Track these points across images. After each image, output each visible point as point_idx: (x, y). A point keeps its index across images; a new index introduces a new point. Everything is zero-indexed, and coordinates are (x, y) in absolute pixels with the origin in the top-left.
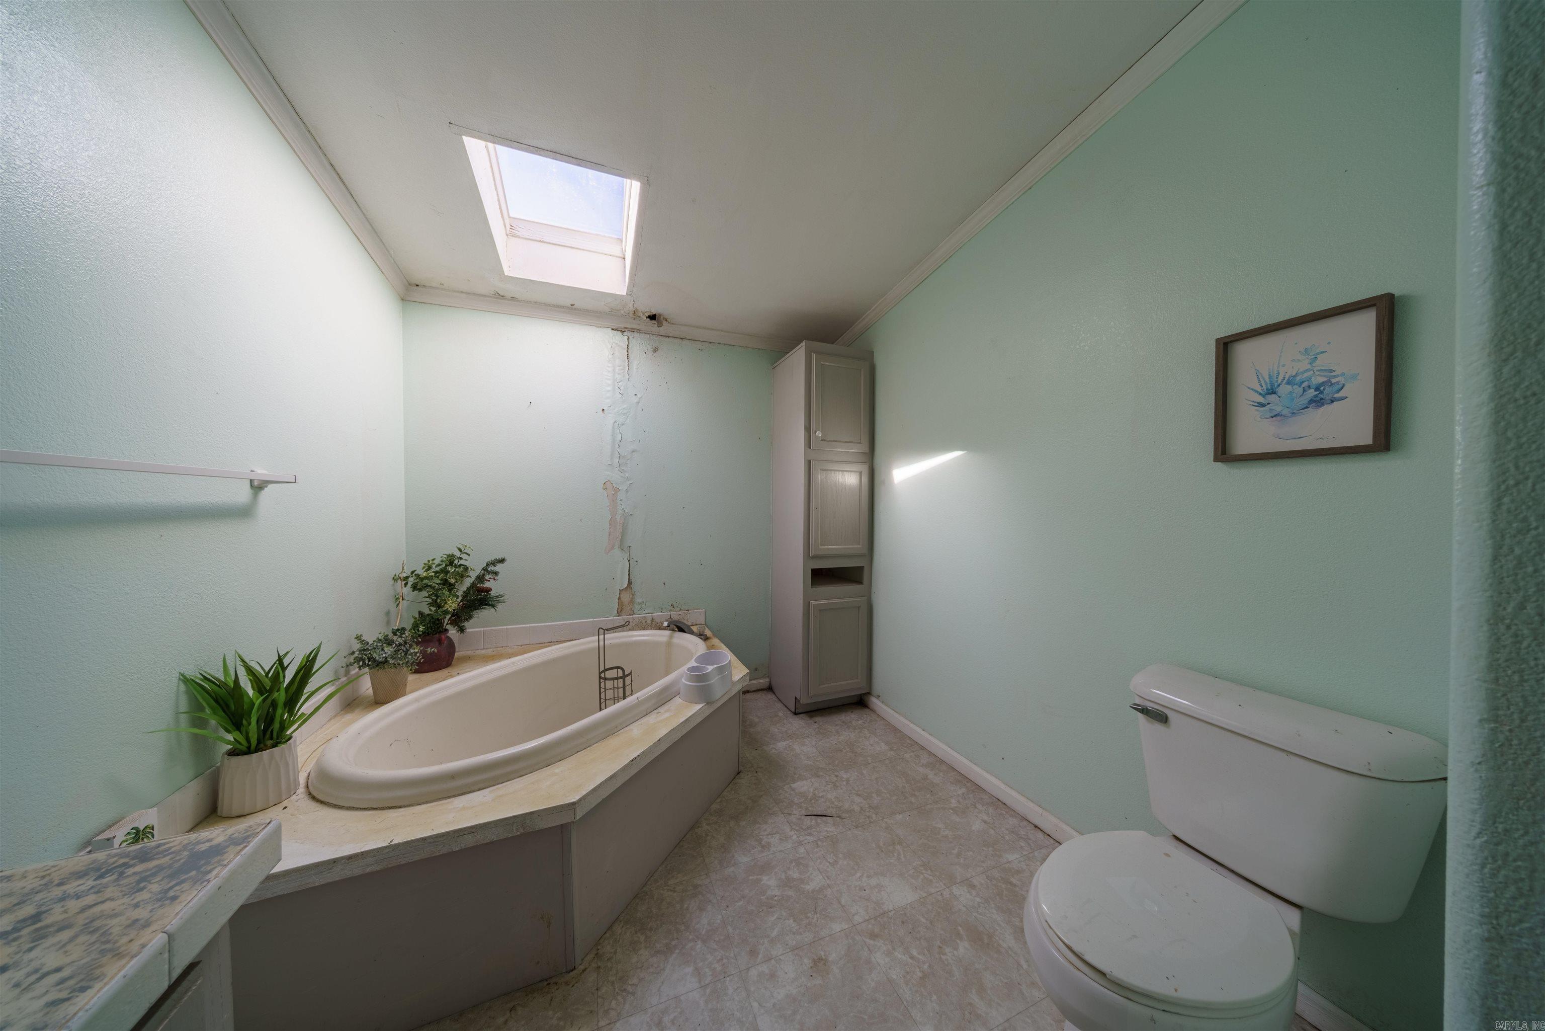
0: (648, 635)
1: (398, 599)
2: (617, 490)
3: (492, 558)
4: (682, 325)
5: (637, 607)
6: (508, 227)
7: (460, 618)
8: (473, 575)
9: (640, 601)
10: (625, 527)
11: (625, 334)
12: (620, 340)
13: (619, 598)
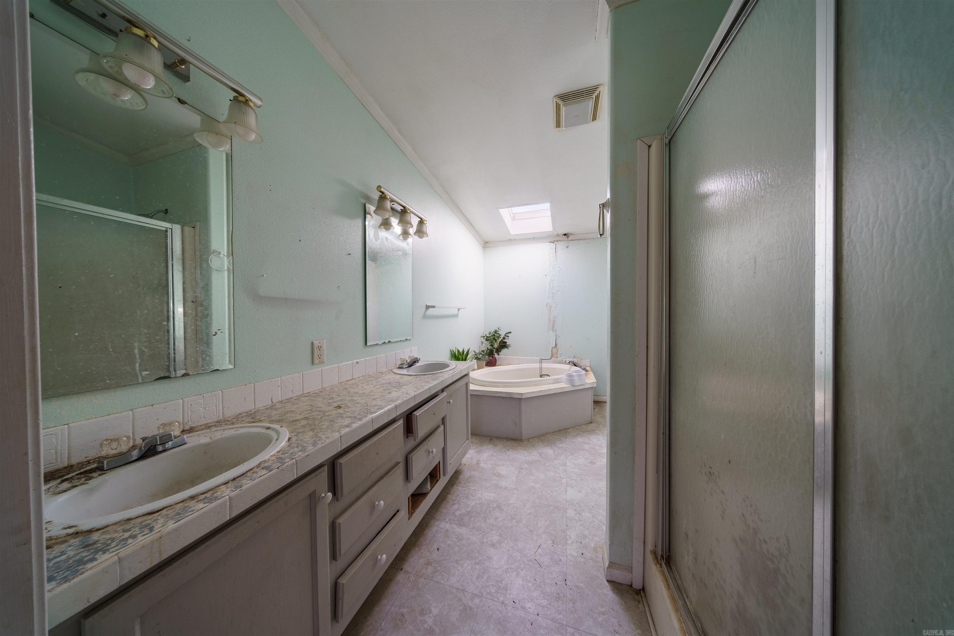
0: (559, 366)
1: (482, 343)
2: (551, 307)
3: (507, 332)
4: (579, 234)
5: (559, 355)
6: (512, 217)
7: (498, 350)
8: (502, 337)
9: (560, 353)
10: (554, 322)
11: (554, 243)
12: (552, 246)
13: (552, 351)
